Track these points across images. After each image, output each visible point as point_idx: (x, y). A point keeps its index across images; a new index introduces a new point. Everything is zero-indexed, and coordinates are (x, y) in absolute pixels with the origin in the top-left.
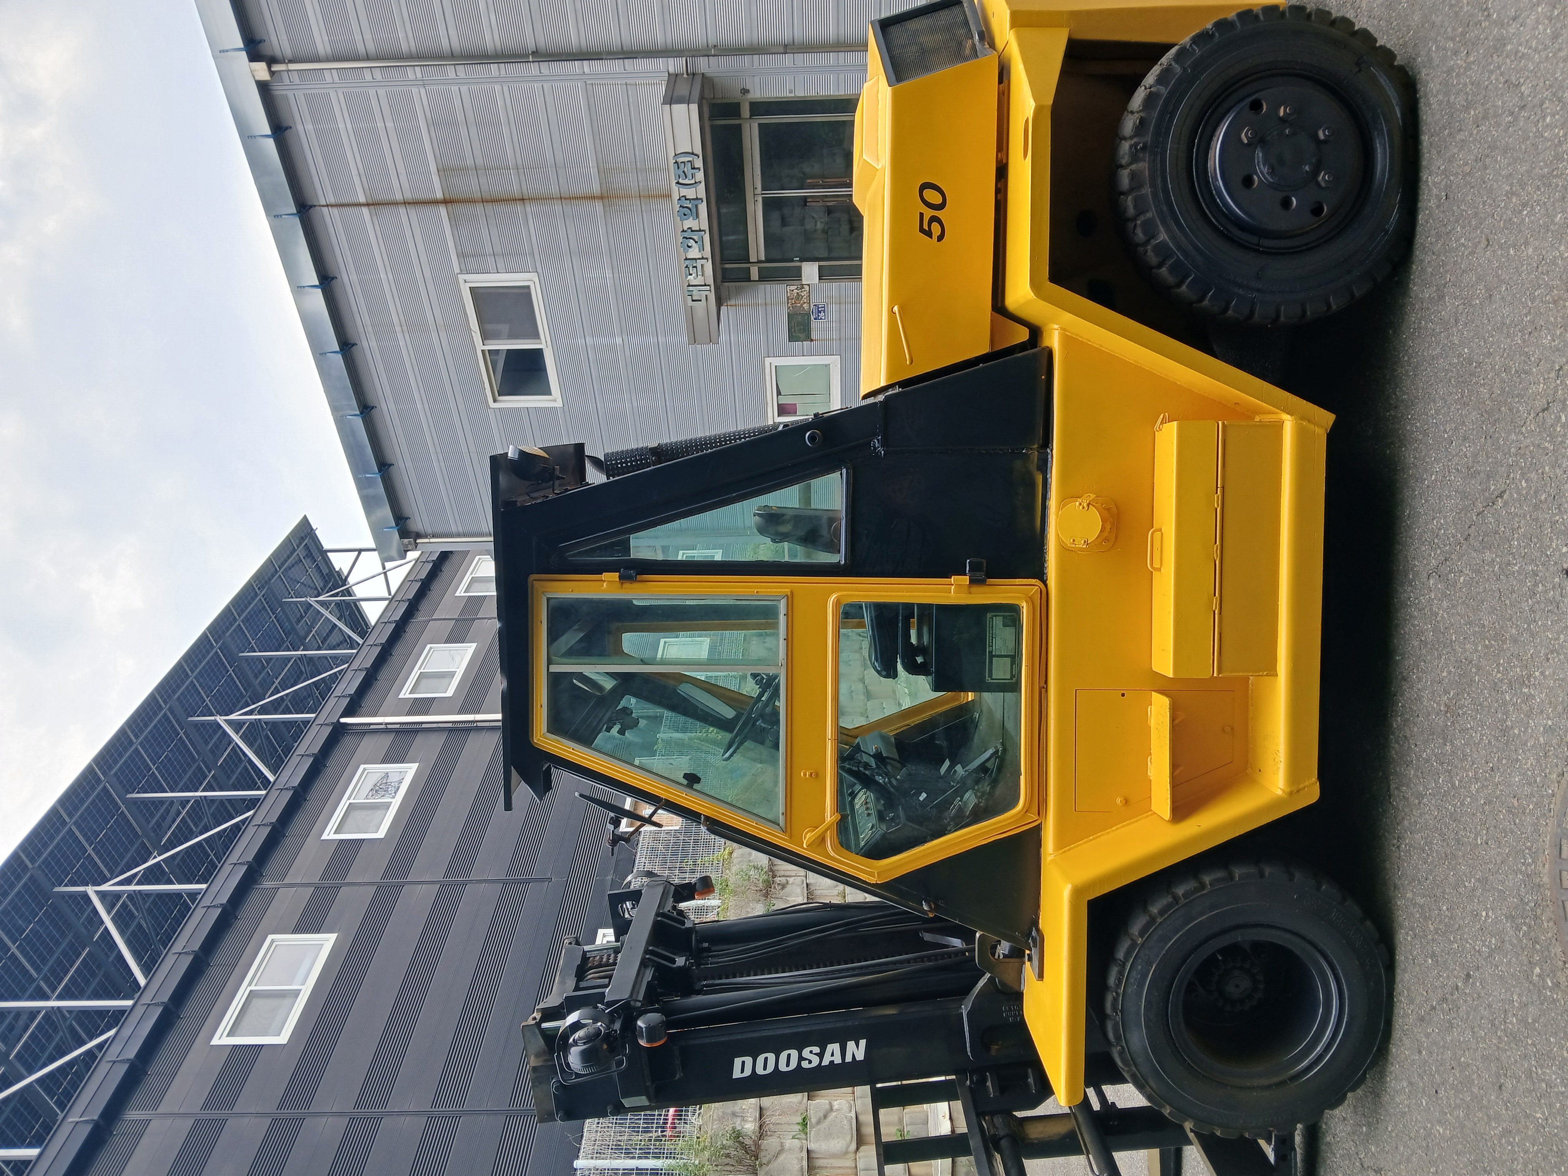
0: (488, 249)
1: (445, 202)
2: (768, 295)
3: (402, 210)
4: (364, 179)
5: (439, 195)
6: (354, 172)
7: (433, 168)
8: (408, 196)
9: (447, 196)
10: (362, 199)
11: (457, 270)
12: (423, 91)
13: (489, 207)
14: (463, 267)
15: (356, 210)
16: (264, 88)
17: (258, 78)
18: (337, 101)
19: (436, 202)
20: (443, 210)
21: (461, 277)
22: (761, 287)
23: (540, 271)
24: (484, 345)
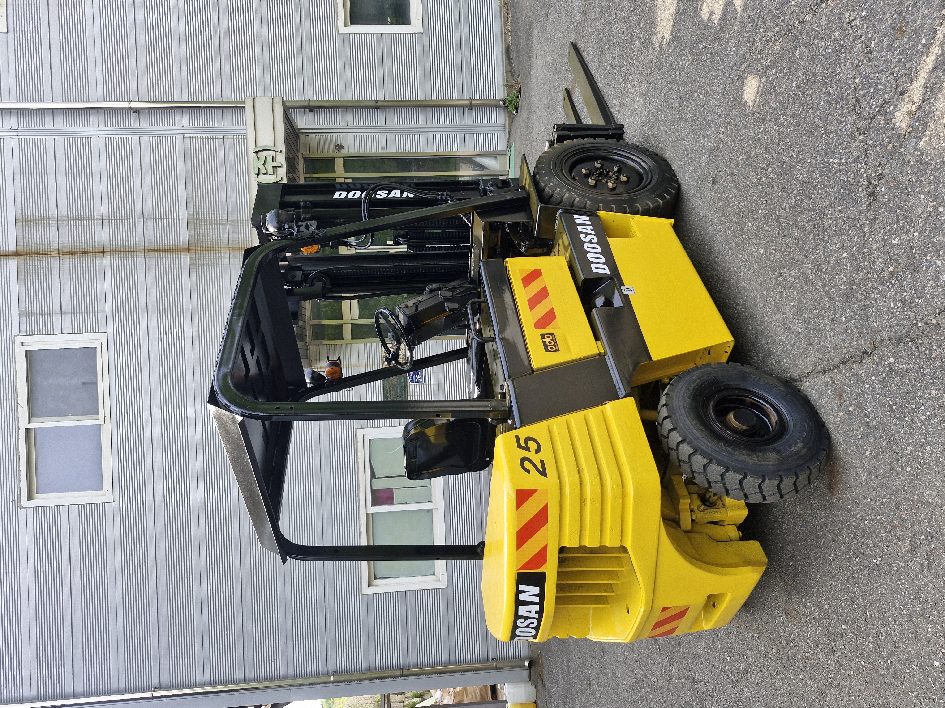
0: (57, 308)
1: (17, 254)
2: (362, 355)
5: (12, 247)
7: (11, 219)
9: (21, 249)
11: (16, 331)
12: (15, 141)
13: (66, 262)
14: (24, 328)
19: (6, 255)
20: (13, 263)
21: (18, 340)
22: (354, 347)
23: (110, 331)
24: (29, 423)
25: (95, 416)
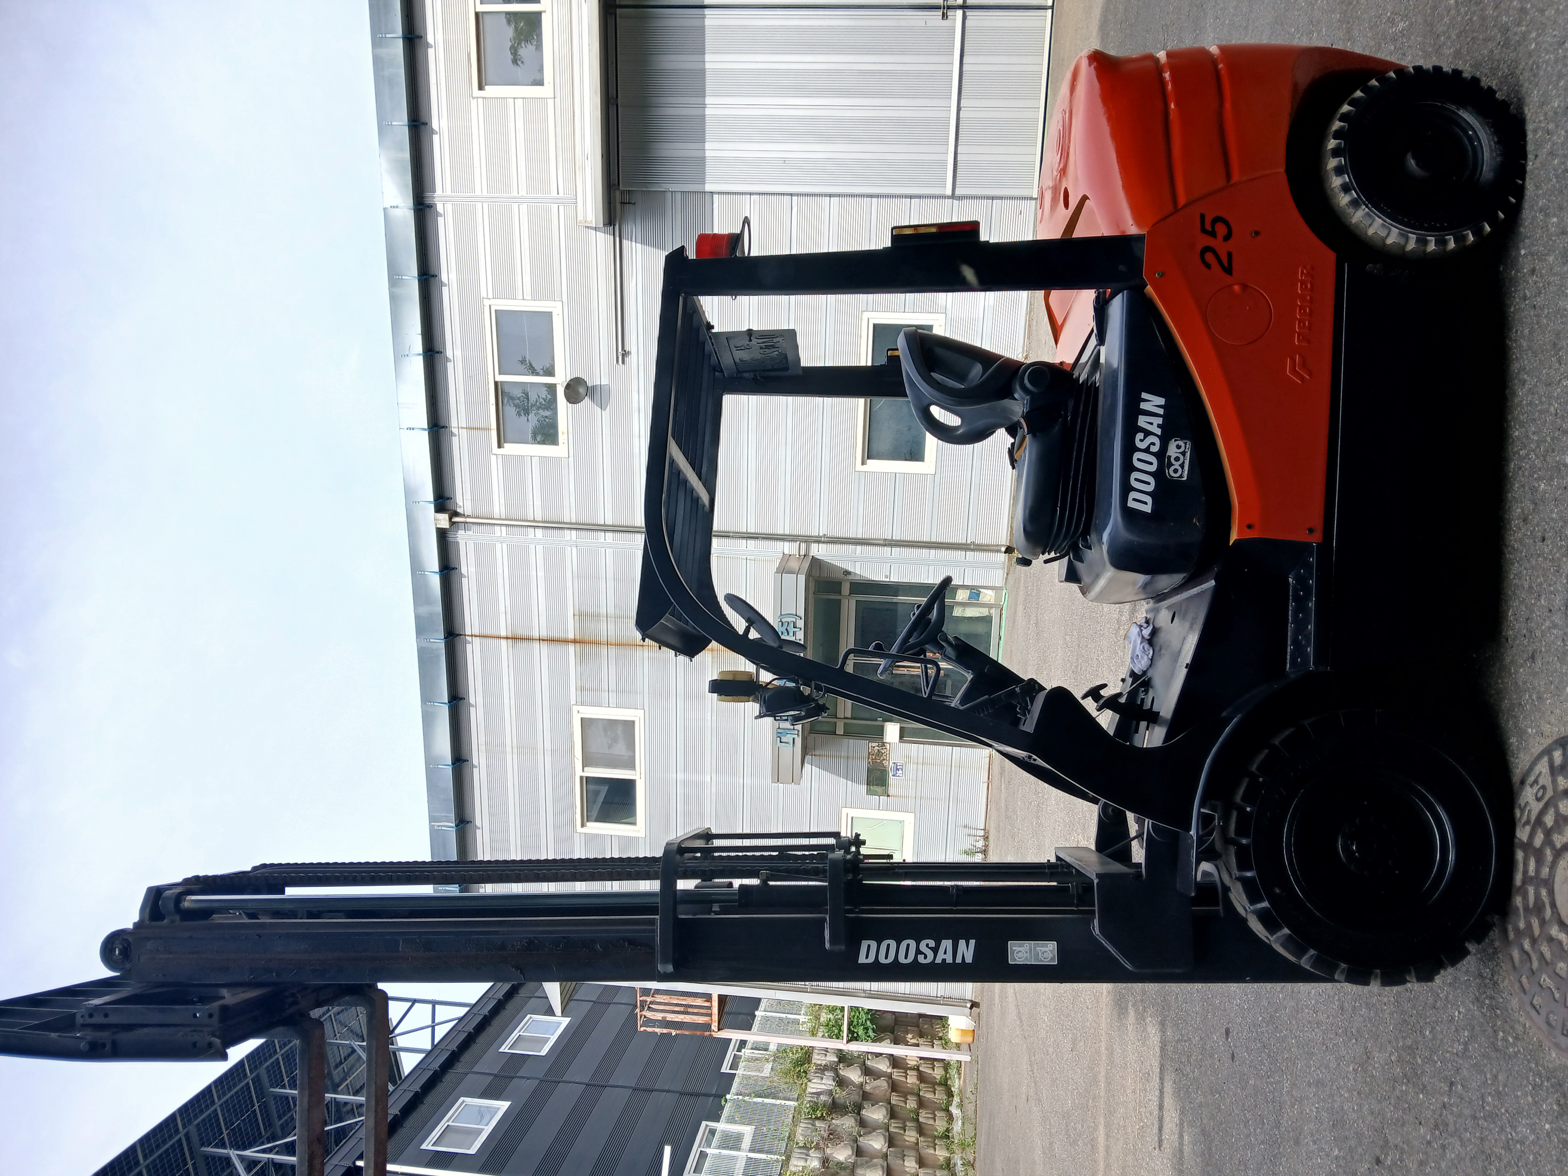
0: (605, 686)
1: (575, 641)
2: (851, 750)
3: (536, 645)
4: (509, 617)
5: (571, 636)
6: (502, 609)
7: (571, 614)
8: (544, 634)
9: (578, 637)
10: (503, 634)
11: (573, 702)
12: (574, 549)
13: (613, 650)
14: (579, 700)
15: (496, 641)
16: (442, 534)
17: (438, 526)
18: (501, 551)
19: (566, 641)
20: (571, 648)
21: (575, 709)
22: (845, 741)
23: (646, 708)
24: (583, 771)
25: (634, 772)
